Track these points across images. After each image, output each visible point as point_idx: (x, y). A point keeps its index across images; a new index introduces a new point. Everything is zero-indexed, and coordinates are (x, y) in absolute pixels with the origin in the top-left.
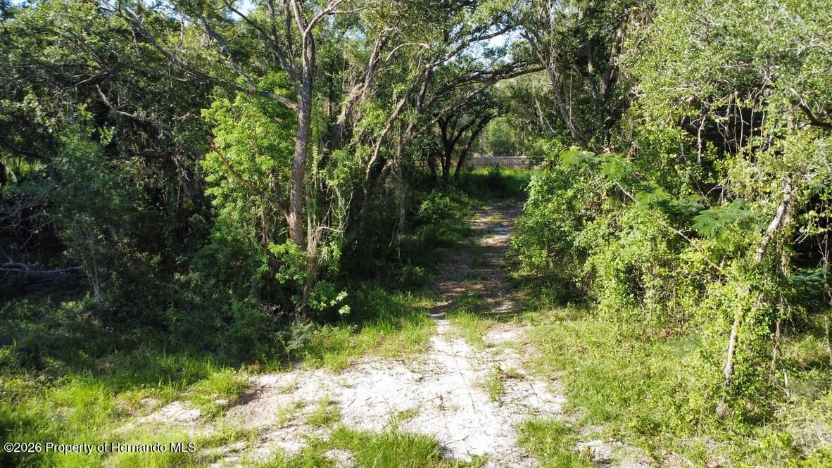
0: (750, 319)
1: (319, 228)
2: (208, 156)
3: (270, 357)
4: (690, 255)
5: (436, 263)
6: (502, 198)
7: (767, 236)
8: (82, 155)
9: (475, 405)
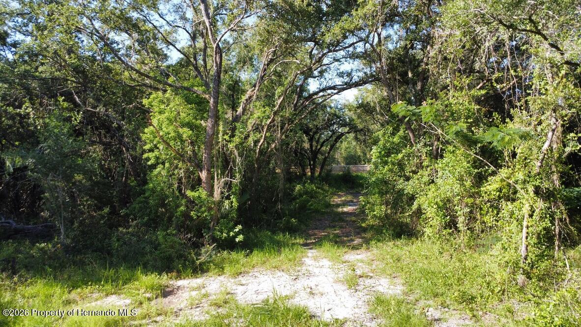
0: (536, 216)
1: (223, 180)
2: (146, 130)
3: (185, 267)
4: (488, 187)
5: (306, 220)
6: (352, 188)
7: (543, 153)
8: (59, 132)
9: (337, 292)
